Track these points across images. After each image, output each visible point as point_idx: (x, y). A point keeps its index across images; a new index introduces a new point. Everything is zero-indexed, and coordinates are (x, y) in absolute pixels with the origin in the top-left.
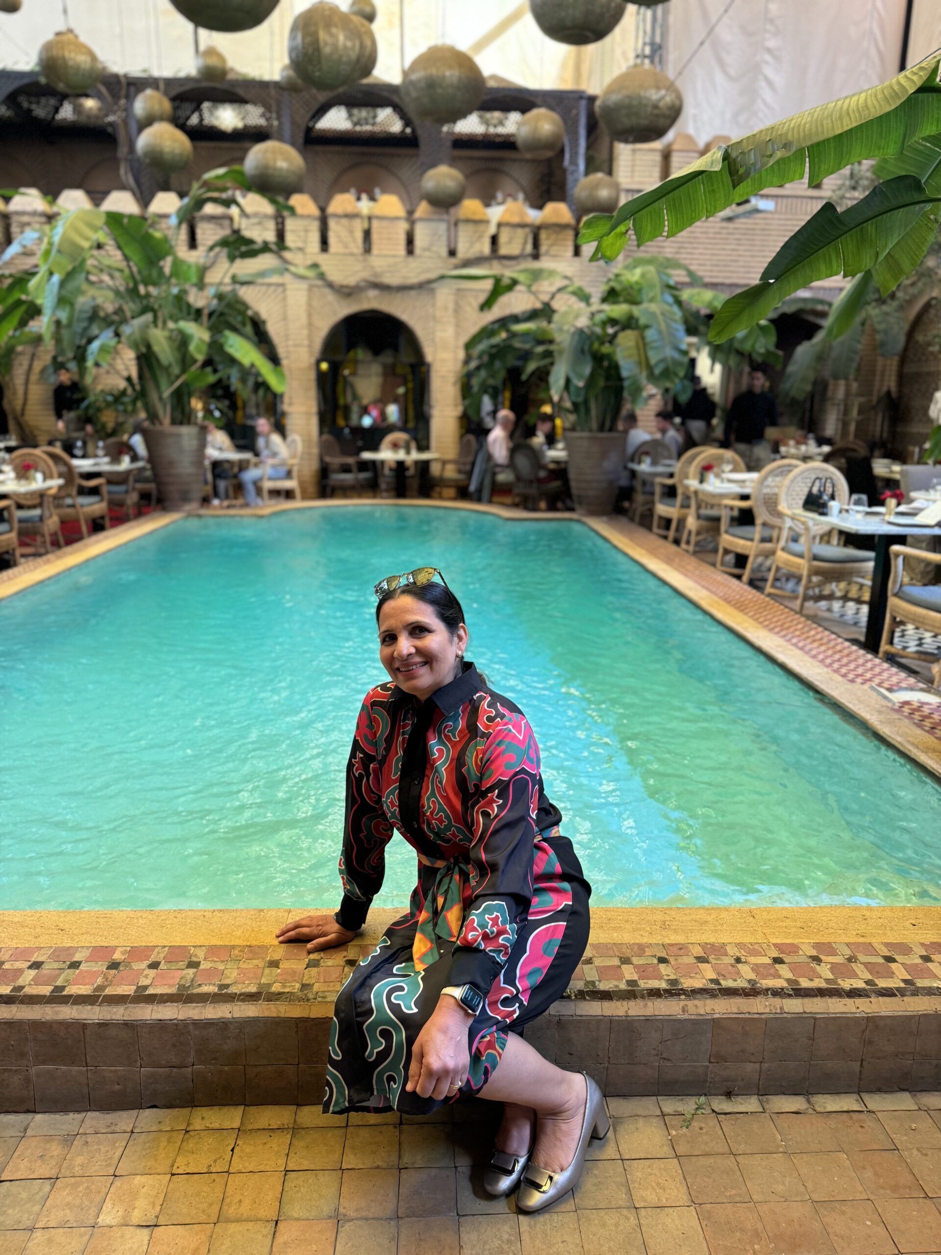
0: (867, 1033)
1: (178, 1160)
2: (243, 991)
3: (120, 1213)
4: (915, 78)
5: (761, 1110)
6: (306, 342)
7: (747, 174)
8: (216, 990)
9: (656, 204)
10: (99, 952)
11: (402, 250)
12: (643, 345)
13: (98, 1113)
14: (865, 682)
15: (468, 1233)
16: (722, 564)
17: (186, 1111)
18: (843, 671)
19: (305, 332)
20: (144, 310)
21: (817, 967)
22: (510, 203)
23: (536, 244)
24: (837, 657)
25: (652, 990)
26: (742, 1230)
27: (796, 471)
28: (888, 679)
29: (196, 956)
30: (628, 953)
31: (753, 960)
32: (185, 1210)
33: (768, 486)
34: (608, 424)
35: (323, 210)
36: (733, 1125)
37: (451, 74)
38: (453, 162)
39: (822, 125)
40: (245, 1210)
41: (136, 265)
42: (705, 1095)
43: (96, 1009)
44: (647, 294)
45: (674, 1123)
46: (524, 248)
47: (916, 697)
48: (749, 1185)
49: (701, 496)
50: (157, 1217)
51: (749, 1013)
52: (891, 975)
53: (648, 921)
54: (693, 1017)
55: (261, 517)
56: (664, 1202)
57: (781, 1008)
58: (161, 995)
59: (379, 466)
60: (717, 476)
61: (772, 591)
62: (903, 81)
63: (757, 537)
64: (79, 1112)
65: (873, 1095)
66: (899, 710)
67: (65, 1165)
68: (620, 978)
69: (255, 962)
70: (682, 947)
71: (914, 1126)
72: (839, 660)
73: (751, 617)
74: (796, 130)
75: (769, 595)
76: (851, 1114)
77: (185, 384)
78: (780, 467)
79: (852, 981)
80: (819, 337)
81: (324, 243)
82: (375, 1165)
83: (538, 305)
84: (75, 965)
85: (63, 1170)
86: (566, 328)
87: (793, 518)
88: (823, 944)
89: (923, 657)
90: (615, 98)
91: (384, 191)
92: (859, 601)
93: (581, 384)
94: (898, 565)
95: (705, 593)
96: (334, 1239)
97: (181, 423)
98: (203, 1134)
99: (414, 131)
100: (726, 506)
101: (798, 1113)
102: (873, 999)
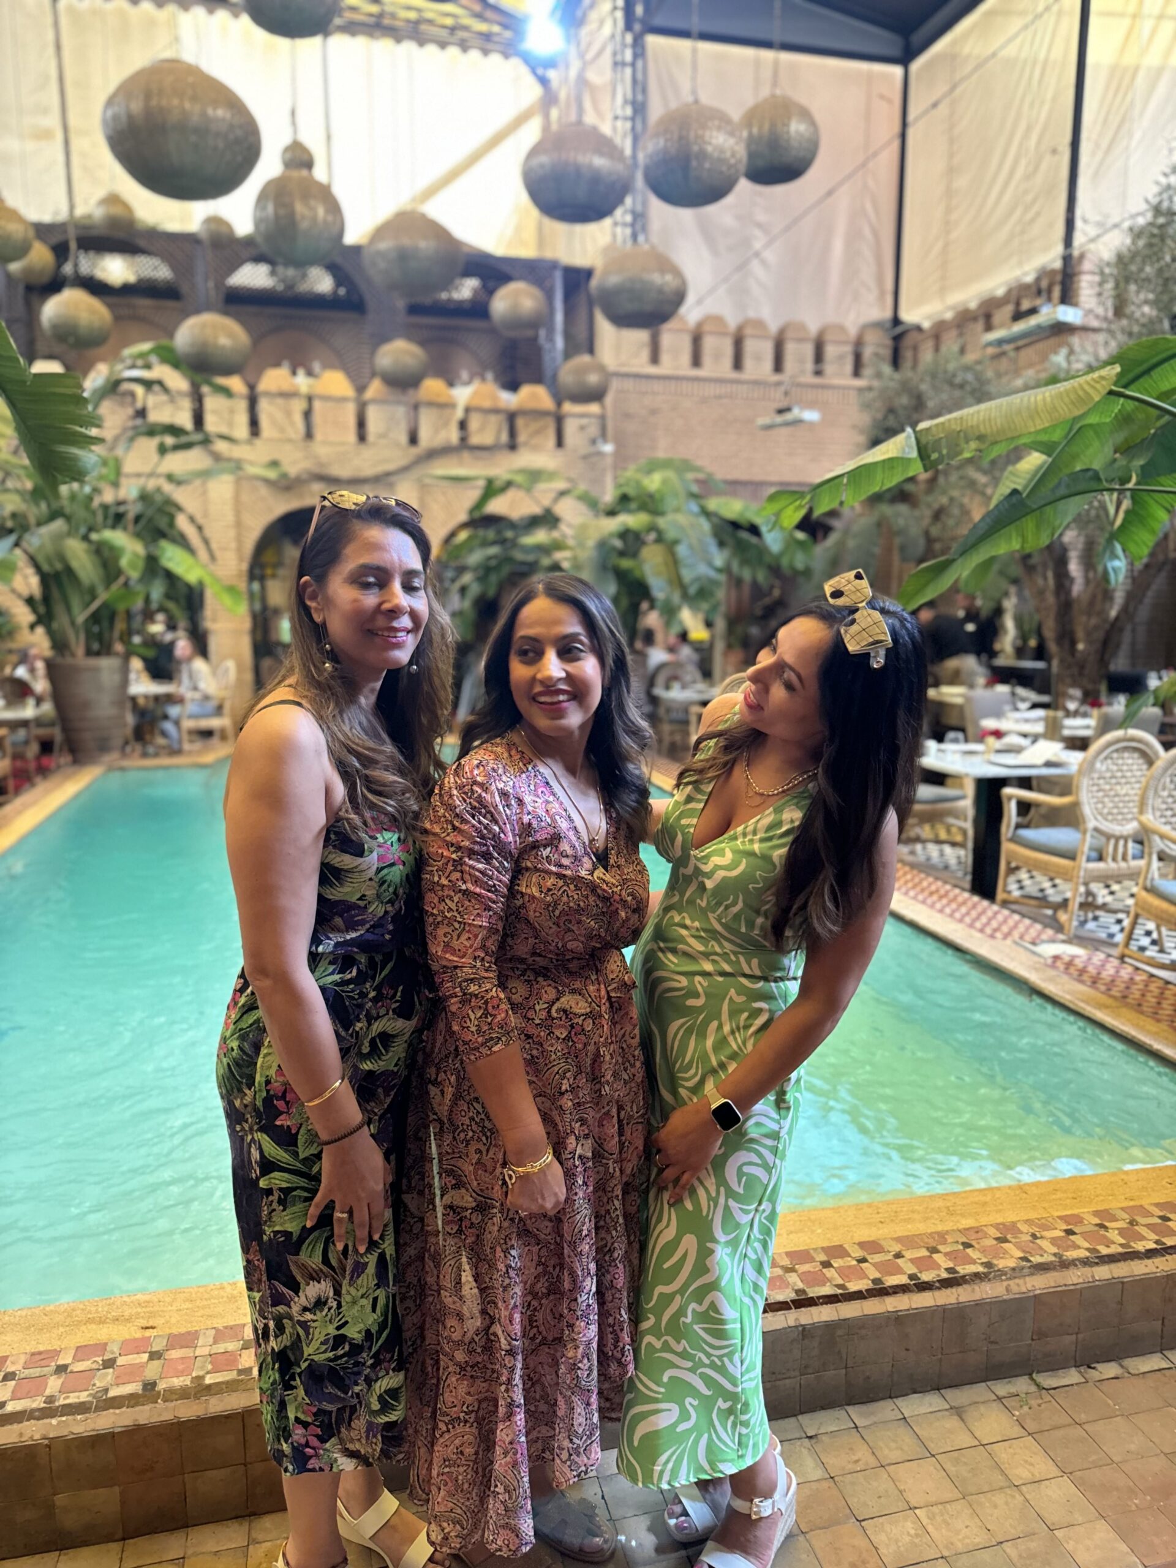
0: (1167, 1290)
6: (233, 545)
11: (352, 436)
12: (673, 561)
14: (1006, 936)
15: (878, 1534)
18: (978, 926)
19: (232, 533)
20: (53, 515)
21: (1107, 1233)
22: (477, 384)
23: (513, 433)
24: (964, 910)
25: (972, 1275)
26: (1117, 1489)
28: (1026, 932)
30: (931, 1242)
31: (1045, 1234)
35: (252, 387)
36: (1067, 1397)
37: (425, 245)
38: (410, 335)
44: (671, 503)
45: (1012, 1404)
46: (498, 437)
47: (1063, 950)
48: (1104, 1448)
51: (1067, 1285)
53: (932, 1209)
54: (1019, 1296)
56: (1038, 1477)
57: (1094, 1277)
66: (1054, 966)
68: (937, 1267)
70: (977, 1230)
72: (968, 914)
74: (987, 423)
76: (1163, 1372)
77: (104, 606)
79: (1144, 1243)
81: (254, 424)
86: (588, 543)
88: (1101, 1211)
90: (614, 280)
91: (327, 366)
92: (951, 843)
94: (1011, 809)
97: (98, 654)
99: (350, 293)
101: (1116, 1378)
102: (1168, 1257)
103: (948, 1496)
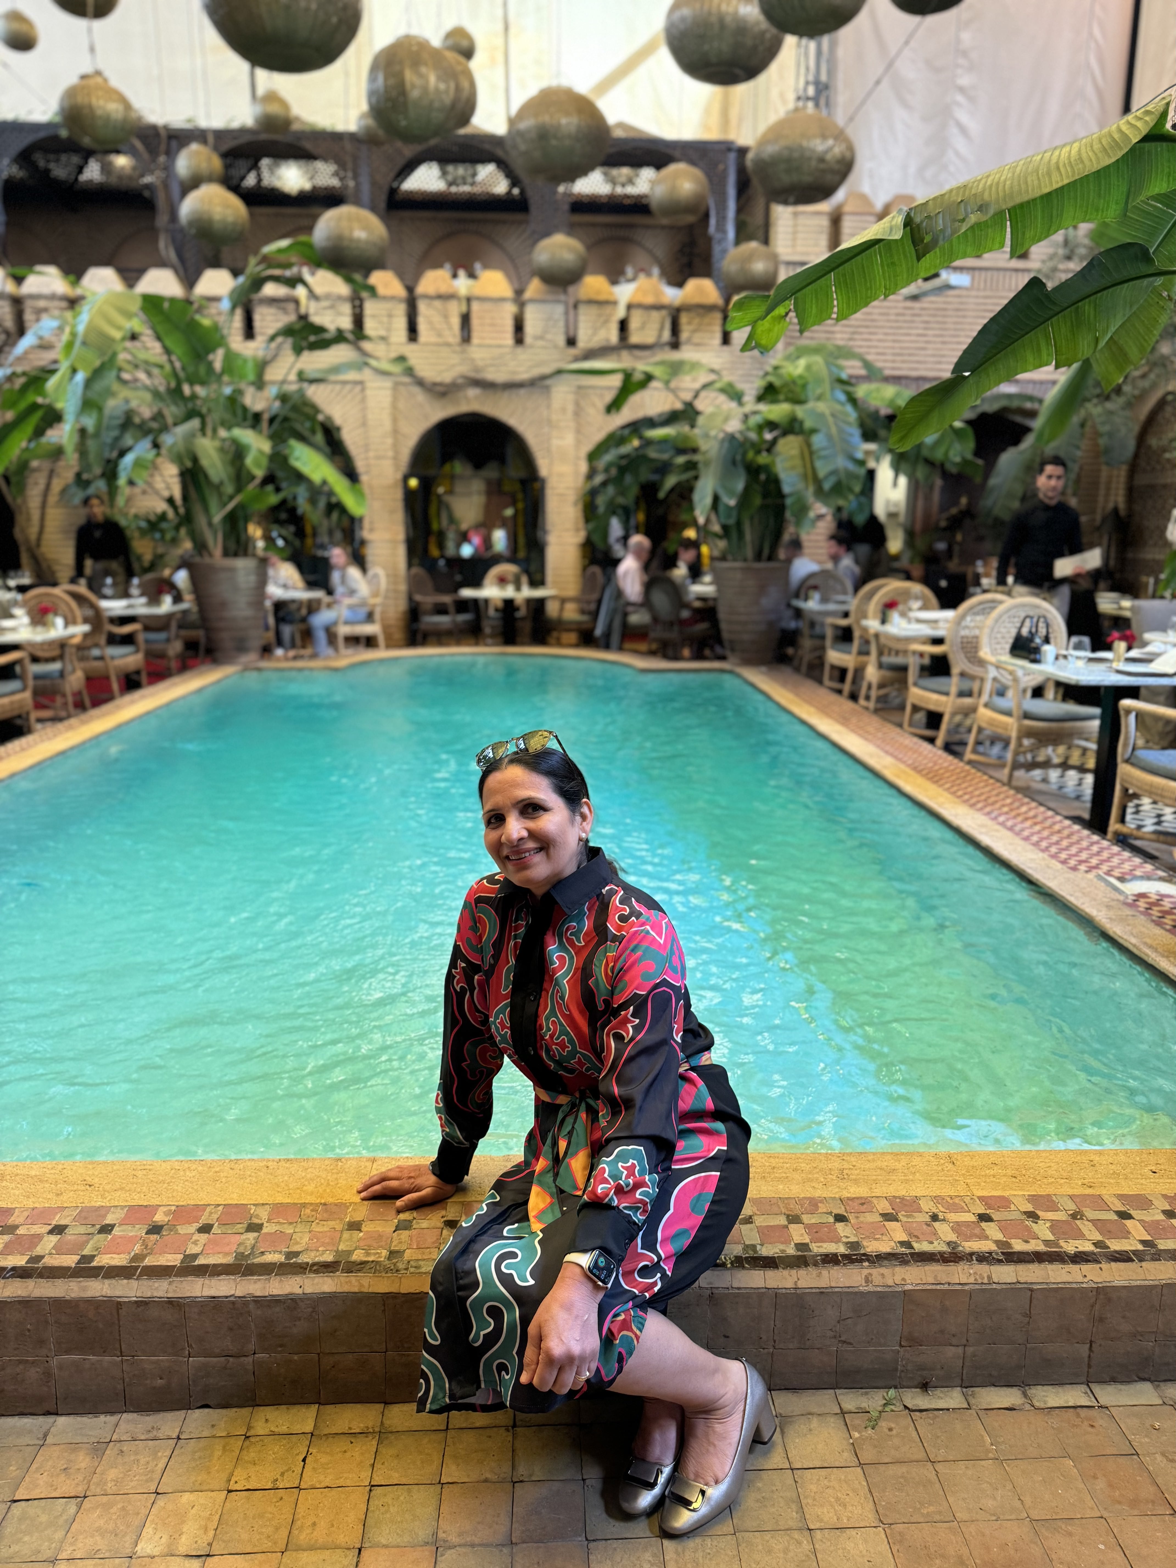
0: (1097, 1307)
1: (236, 1473)
2: (317, 1260)
3: (164, 1540)
4: (1139, 124)
5: (966, 1406)
6: (390, 454)
7: (934, 243)
8: (282, 1258)
9: (822, 281)
10: (136, 1212)
11: (508, 338)
12: (809, 453)
13: (135, 1415)
14: (1090, 870)
15: (599, 1562)
16: (911, 724)
17: (246, 1411)
18: (1063, 856)
19: (389, 441)
20: (190, 415)
21: (1033, 1225)
22: (642, 279)
23: (675, 330)
24: (1055, 838)
25: (827, 1255)
26: (943, 1556)
27: (1001, 608)
28: (1118, 866)
29: (257, 1216)
30: (797, 1209)
31: (953, 1217)
32: (245, 1536)
33: (967, 627)
34: (766, 552)
35: (410, 289)
36: (930, 1424)
37: (568, 122)
38: (571, 230)
39: (1026, 183)
40: (320, 1535)
41: (179, 359)
42: (896, 1387)
43: (134, 1283)
44: (813, 391)
45: (857, 1422)
46: (660, 336)
47: (1155, 888)
48: (951, 1500)
49: (883, 640)
50: (210, 1545)
51: (949, 1284)
52: (1126, 1234)
53: (821, 1170)
54: (879, 1289)
55: (336, 670)
56: (845, 1522)
57: (989, 1277)
58: (214, 1265)
59: (482, 605)
60: (903, 615)
61: (974, 757)
62: (1124, 128)
63: (954, 690)
64: (112, 1413)
65: (1105, 1386)
66: (1133, 905)
67: (95, 1480)
68: (787, 1241)
69: (331, 1223)
70: (864, 1202)
71: (1157, 1425)
72: (1057, 843)
73: (948, 790)
74: (994, 189)
75: (970, 762)
76: (1079, 1410)
77: (241, 507)
78: (981, 603)
79: (1077, 1243)
80: (1028, 442)
81: (413, 331)
82: (483, 1477)
83: (679, 406)
84: (106, 1229)
85: (92, 1487)
86: (713, 433)
87: (997, 667)
88: (1041, 1196)
89: (1162, 838)
90: (771, 149)
91: (486, 266)
92: (1082, 769)
93: (732, 502)
94: (1129, 724)
95: (889, 760)
97: (236, 555)
98: (267, 1440)
99: (522, 192)
100: (914, 652)
101: (1011, 1409)
102: (1104, 1265)
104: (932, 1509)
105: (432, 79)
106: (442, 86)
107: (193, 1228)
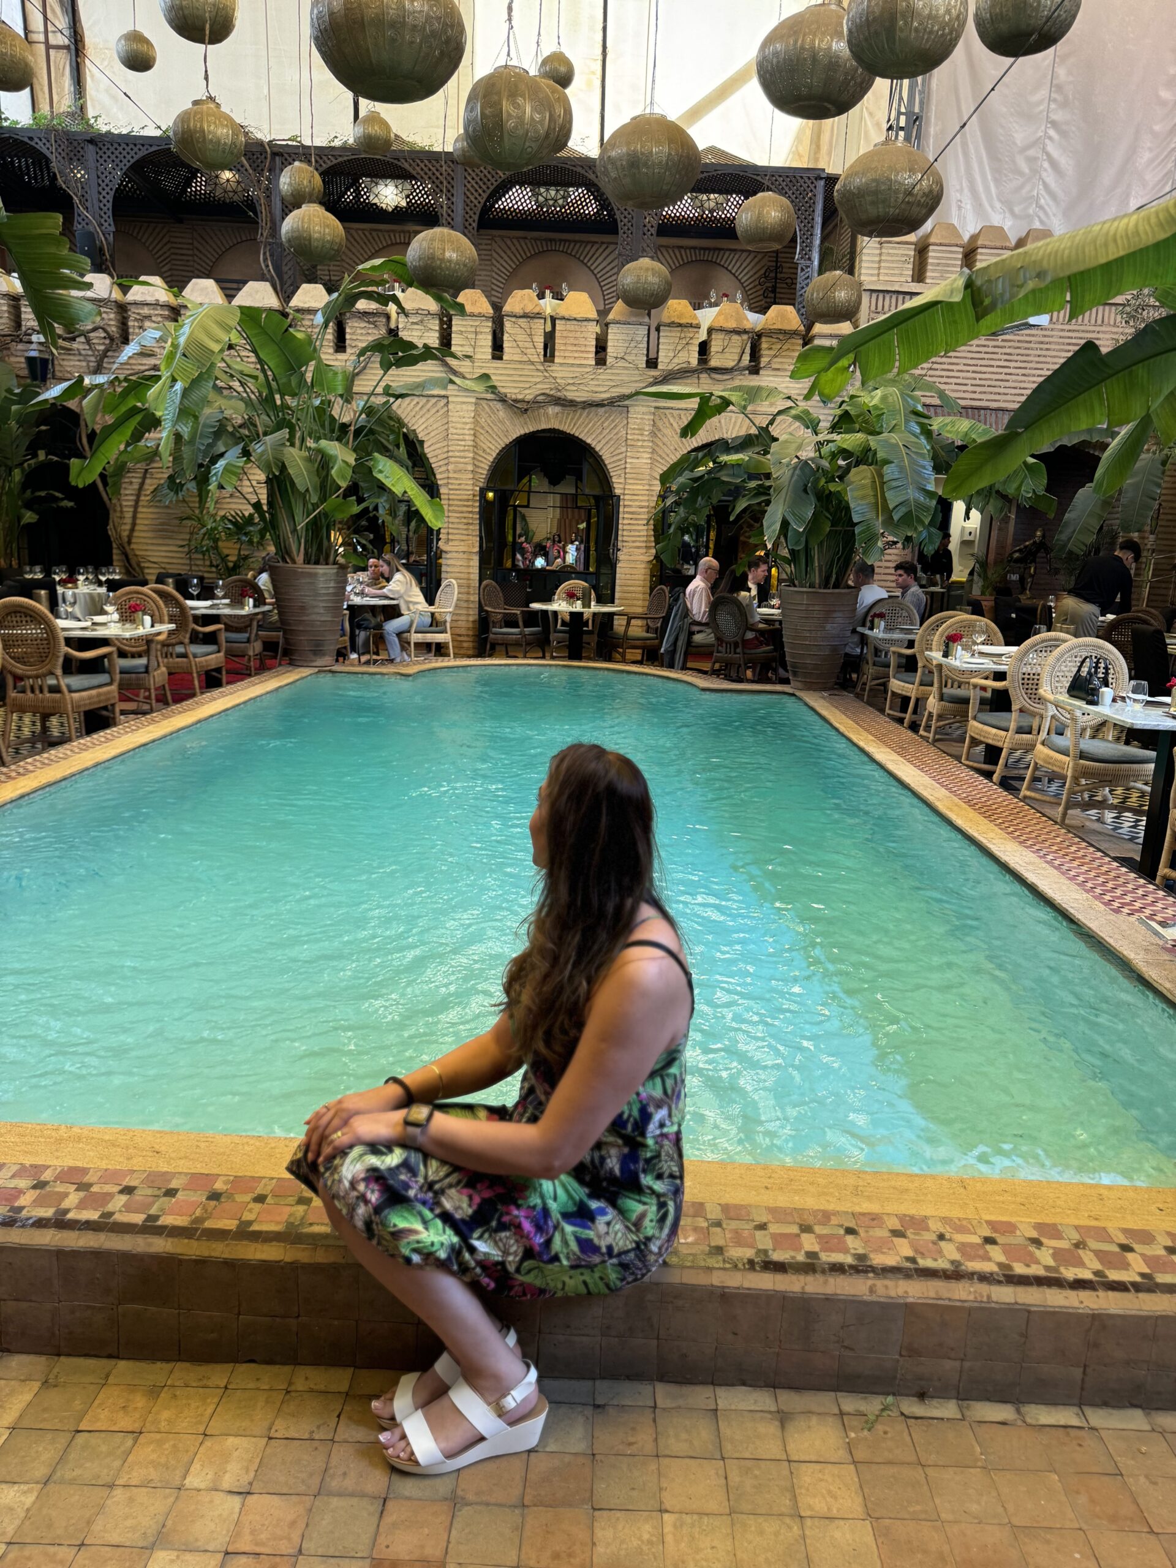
0: (1092, 1333)
1: (276, 1422)
3: (209, 1477)
5: (959, 1416)
6: (471, 468)
7: (993, 306)
9: (886, 336)
10: (197, 1180)
11: (590, 358)
12: (880, 484)
13: (188, 1365)
14: (1133, 912)
15: (603, 1529)
16: (969, 757)
17: (287, 1369)
18: (1107, 897)
19: (470, 455)
20: (278, 427)
21: (1036, 1250)
22: (725, 304)
23: (755, 355)
24: (1101, 880)
25: (834, 1265)
26: (925, 1552)
27: (1064, 647)
28: (1162, 911)
30: (810, 1220)
31: (960, 1238)
32: (282, 1479)
33: (1029, 664)
34: (834, 577)
35: (497, 307)
36: (924, 1431)
37: (659, 151)
38: (657, 254)
39: (1084, 252)
41: (273, 371)
42: (894, 1394)
43: (194, 1243)
44: (888, 422)
45: (854, 1424)
46: (739, 360)
48: (937, 1501)
49: (945, 672)
50: (251, 1484)
51: (950, 1300)
52: (1126, 1266)
54: (882, 1300)
55: (406, 676)
56: (835, 1513)
57: (989, 1297)
58: (267, 1232)
59: (551, 619)
60: (966, 648)
61: (1028, 793)
63: (1013, 726)
64: (168, 1361)
65: (1097, 1409)
66: (1171, 950)
67: (150, 1419)
68: (798, 1248)
70: (875, 1219)
71: (1144, 1449)
72: (1102, 885)
73: (999, 825)
74: (1052, 257)
75: (1024, 799)
76: (1069, 1430)
77: (324, 515)
78: (1044, 641)
79: (1077, 1270)
81: (498, 349)
83: (754, 431)
84: (171, 1193)
85: (147, 1425)
86: (786, 460)
87: (1056, 706)
88: (1047, 1224)
90: (859, 181)
91: (571, 288)
92: (1139, 811)
93: (801, 528)
95: (944, 792)
96: (448, 1524)
97: (317, 563)
98: (305, 1395)
99: (610, 215)
100: (975, 686)
101: (1004, 1423)
102: (1101, 1293)
103: (712, 1506)
104: (918, 1508)
105: (528, 110)
106: (537, 117)
107: (248, 1198)
